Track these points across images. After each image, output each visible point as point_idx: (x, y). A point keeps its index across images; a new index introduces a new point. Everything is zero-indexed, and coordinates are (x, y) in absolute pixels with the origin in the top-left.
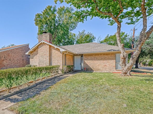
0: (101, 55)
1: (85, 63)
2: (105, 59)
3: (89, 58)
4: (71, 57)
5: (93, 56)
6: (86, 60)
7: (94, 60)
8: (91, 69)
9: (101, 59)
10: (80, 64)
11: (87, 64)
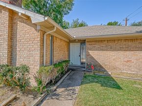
0: (120, 41)
1: (88, 55)
2: (128, 49)
3: (97, 46)
4: (64, 44)
5: (105, 43)
6: (91, 50)
7: (107, 50)
8: (101, 66)
9: (121, 49)
10: (80, 56)
11: (92, 58)
